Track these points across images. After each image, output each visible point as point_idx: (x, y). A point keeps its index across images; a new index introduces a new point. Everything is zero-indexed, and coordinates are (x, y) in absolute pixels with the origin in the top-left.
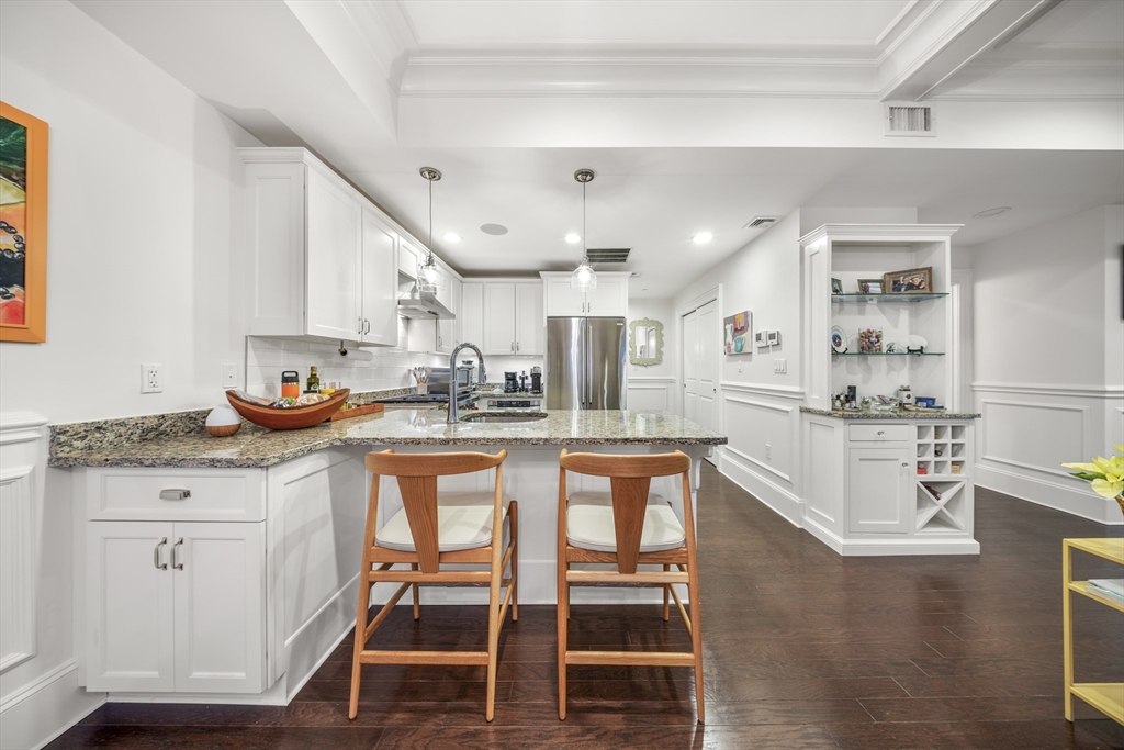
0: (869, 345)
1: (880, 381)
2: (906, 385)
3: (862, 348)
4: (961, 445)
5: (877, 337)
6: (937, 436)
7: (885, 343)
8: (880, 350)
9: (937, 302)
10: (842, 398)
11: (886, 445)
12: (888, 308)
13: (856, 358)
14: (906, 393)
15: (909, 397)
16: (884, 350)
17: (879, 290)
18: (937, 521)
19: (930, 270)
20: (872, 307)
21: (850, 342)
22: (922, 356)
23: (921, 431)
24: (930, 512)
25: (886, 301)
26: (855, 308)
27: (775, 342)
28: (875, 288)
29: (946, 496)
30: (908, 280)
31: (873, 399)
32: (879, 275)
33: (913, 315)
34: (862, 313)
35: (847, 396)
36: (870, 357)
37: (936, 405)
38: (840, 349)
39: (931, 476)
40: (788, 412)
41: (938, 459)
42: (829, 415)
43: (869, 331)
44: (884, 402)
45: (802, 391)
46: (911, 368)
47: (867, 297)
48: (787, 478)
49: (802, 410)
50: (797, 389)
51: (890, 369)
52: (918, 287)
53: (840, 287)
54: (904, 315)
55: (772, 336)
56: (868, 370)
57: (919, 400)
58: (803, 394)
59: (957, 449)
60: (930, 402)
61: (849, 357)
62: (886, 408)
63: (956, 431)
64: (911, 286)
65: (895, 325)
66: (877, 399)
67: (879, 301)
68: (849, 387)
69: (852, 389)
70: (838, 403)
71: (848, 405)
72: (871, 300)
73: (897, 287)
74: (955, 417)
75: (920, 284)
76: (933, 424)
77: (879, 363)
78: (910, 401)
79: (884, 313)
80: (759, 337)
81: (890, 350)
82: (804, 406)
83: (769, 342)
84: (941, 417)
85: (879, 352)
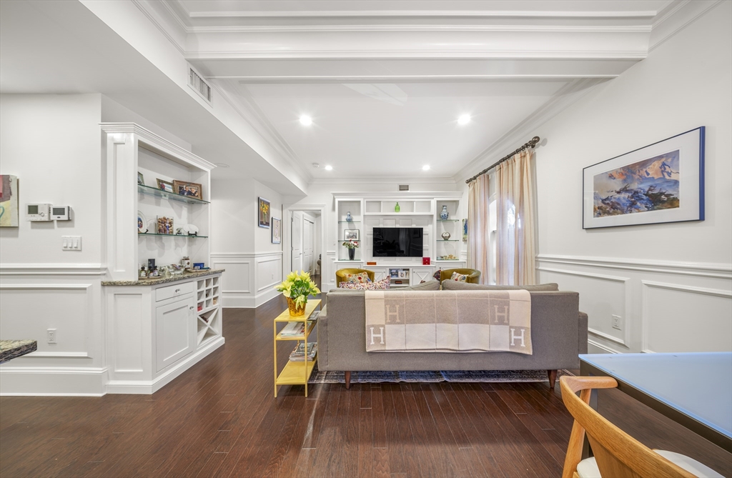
0: (163, 228)
1: (170, 254)
2: (187, 256)
3: (160, 230)
4: (217, 287)
5: (170, 223)
6: (207, 286)
7: (175, 228)
8: (172, 232)
9: (204, 206)
10: (146, 269)
11: (181, 298)
12: (175, 204)
13: (153, 237)
14: (187, 261)
15: (188, 263)
16: (175, 232)
17: (171, 190)
18: (208, 335)
19: (200, 186)
20: (165, 201)
21: (149, 224)
22: (195, 238)
23: (200, 283)
24: (204, 331)
25: (174, 199)
26: (153, 199)
27: (64, 217)
28: (168, 188)
29: (210, 319)
30: (188, 189)
31: (169, 267)
32: (170, 180)
33: (190, 212)
34: (158, 204)
35: (150, 267)
36: (164, 238)
37: (205, 267)
38: (143, 230)
39: (205, 310)
40: (85, 289)
41: (208, 299)
42: (137, 284)
43: (165, 218)
44: (176, 269)
45: (104, 266)
46: (189, 246)
47: (162, 193)
48: (85, 354)
49: (104, 285)
50: (98, 265)
51: (177, 246)
52: (194, 195)
53: (143, 180)
54: (185, 211)
55: (59, 211)
56: (163, 246)
57: (196, 265)
58: (106, 269)
59: (216, 289)
60: (201, 265)
61: (148, 237)
62: (179, 272)
63: (215, 280)
64: (190, 193)
65: (180, 216)
66: (171, 267)
67: (170, 198)
68: (149, 260)
69: (152, 261)
70: (143, 274)
71: (152, 274)
72: (165, 196)
73: (182, 192)
74: (215, 273)
75: (195, 193)
76: (204, 278)
77: (170, 242)
78: (189, 266)
79: (173, 208)
80: (33, 210)
81: (179, 233)
82: (106, 280)
83: (54, 217)
84: (209, 274)
85: (171, 234)
